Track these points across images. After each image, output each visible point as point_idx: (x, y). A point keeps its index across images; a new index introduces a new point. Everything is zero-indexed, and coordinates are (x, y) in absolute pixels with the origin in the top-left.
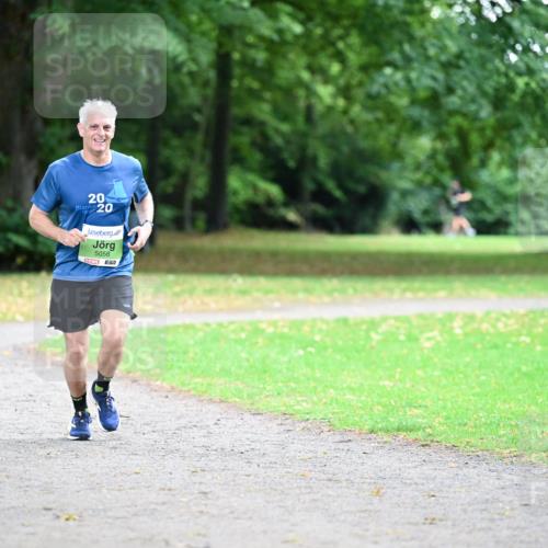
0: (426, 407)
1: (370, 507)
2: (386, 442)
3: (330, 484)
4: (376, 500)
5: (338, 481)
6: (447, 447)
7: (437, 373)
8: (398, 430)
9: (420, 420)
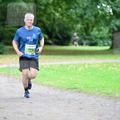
0: (80, 84)
1: (67, 106)
2: (71, 91)
3: (58, 101)
4: (69, 104)
5: (60, 100)
6: (84, 93)
7: (82, 76)
8: (73, 89)
9: (78, 87)
